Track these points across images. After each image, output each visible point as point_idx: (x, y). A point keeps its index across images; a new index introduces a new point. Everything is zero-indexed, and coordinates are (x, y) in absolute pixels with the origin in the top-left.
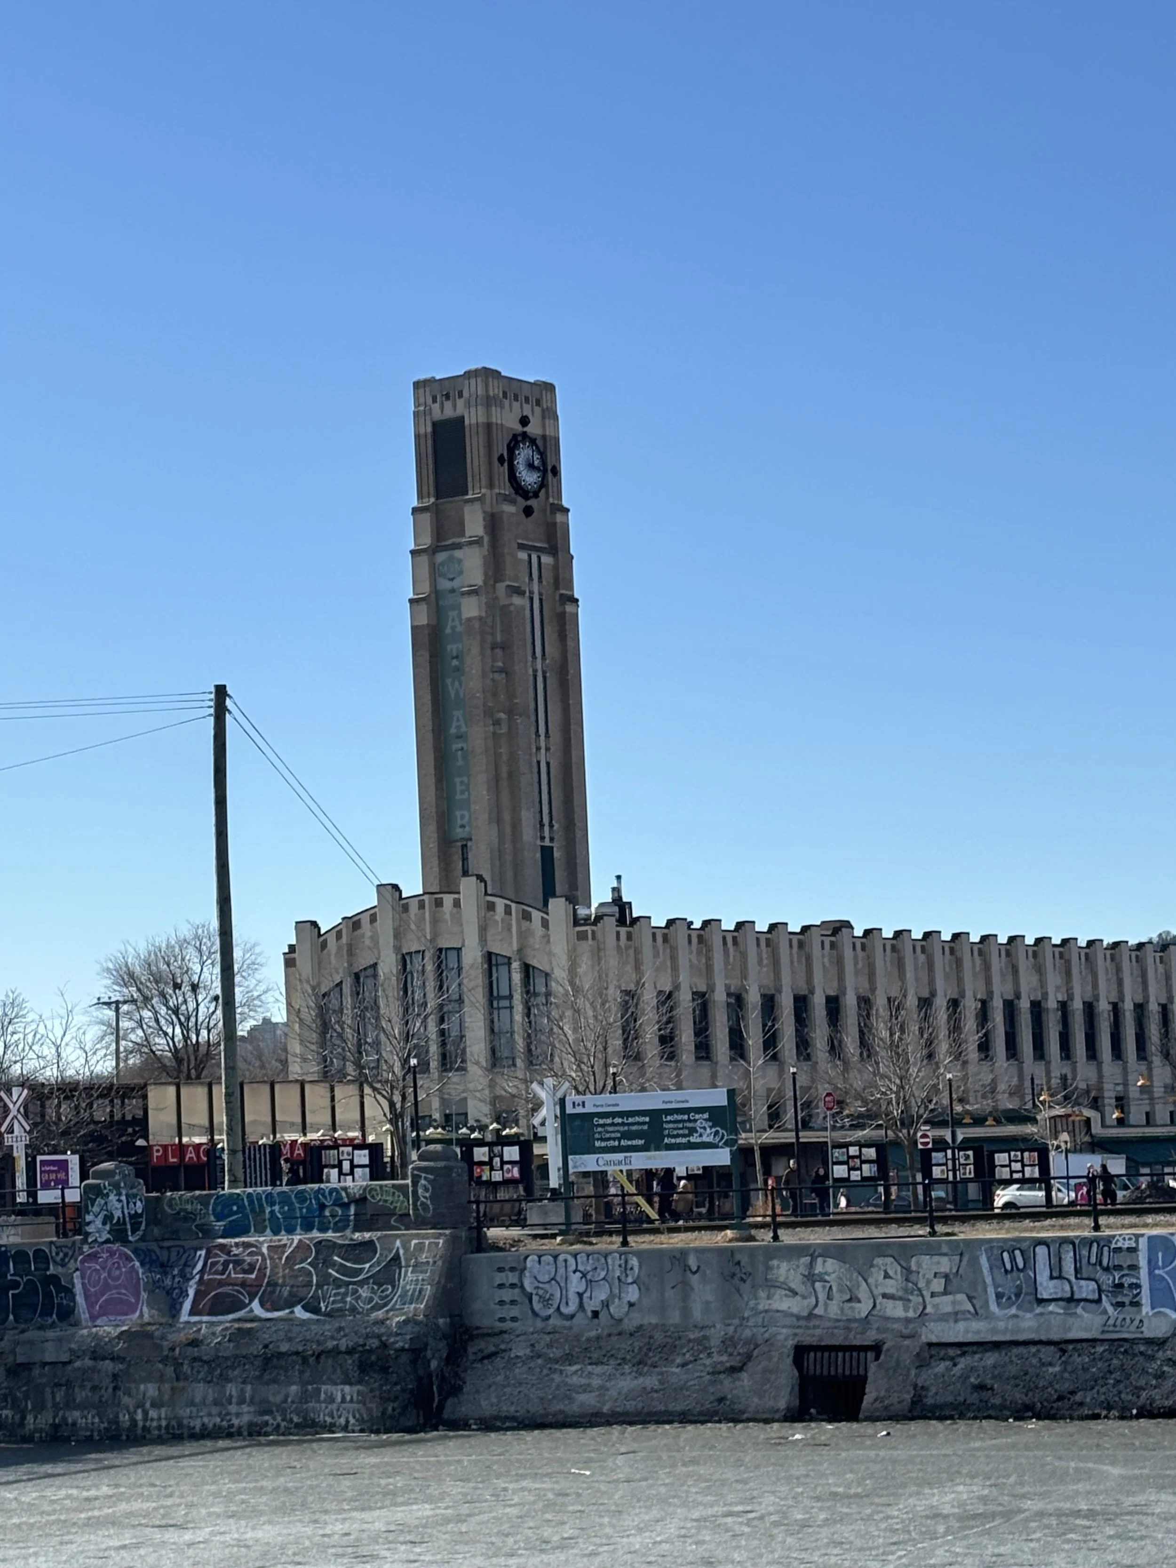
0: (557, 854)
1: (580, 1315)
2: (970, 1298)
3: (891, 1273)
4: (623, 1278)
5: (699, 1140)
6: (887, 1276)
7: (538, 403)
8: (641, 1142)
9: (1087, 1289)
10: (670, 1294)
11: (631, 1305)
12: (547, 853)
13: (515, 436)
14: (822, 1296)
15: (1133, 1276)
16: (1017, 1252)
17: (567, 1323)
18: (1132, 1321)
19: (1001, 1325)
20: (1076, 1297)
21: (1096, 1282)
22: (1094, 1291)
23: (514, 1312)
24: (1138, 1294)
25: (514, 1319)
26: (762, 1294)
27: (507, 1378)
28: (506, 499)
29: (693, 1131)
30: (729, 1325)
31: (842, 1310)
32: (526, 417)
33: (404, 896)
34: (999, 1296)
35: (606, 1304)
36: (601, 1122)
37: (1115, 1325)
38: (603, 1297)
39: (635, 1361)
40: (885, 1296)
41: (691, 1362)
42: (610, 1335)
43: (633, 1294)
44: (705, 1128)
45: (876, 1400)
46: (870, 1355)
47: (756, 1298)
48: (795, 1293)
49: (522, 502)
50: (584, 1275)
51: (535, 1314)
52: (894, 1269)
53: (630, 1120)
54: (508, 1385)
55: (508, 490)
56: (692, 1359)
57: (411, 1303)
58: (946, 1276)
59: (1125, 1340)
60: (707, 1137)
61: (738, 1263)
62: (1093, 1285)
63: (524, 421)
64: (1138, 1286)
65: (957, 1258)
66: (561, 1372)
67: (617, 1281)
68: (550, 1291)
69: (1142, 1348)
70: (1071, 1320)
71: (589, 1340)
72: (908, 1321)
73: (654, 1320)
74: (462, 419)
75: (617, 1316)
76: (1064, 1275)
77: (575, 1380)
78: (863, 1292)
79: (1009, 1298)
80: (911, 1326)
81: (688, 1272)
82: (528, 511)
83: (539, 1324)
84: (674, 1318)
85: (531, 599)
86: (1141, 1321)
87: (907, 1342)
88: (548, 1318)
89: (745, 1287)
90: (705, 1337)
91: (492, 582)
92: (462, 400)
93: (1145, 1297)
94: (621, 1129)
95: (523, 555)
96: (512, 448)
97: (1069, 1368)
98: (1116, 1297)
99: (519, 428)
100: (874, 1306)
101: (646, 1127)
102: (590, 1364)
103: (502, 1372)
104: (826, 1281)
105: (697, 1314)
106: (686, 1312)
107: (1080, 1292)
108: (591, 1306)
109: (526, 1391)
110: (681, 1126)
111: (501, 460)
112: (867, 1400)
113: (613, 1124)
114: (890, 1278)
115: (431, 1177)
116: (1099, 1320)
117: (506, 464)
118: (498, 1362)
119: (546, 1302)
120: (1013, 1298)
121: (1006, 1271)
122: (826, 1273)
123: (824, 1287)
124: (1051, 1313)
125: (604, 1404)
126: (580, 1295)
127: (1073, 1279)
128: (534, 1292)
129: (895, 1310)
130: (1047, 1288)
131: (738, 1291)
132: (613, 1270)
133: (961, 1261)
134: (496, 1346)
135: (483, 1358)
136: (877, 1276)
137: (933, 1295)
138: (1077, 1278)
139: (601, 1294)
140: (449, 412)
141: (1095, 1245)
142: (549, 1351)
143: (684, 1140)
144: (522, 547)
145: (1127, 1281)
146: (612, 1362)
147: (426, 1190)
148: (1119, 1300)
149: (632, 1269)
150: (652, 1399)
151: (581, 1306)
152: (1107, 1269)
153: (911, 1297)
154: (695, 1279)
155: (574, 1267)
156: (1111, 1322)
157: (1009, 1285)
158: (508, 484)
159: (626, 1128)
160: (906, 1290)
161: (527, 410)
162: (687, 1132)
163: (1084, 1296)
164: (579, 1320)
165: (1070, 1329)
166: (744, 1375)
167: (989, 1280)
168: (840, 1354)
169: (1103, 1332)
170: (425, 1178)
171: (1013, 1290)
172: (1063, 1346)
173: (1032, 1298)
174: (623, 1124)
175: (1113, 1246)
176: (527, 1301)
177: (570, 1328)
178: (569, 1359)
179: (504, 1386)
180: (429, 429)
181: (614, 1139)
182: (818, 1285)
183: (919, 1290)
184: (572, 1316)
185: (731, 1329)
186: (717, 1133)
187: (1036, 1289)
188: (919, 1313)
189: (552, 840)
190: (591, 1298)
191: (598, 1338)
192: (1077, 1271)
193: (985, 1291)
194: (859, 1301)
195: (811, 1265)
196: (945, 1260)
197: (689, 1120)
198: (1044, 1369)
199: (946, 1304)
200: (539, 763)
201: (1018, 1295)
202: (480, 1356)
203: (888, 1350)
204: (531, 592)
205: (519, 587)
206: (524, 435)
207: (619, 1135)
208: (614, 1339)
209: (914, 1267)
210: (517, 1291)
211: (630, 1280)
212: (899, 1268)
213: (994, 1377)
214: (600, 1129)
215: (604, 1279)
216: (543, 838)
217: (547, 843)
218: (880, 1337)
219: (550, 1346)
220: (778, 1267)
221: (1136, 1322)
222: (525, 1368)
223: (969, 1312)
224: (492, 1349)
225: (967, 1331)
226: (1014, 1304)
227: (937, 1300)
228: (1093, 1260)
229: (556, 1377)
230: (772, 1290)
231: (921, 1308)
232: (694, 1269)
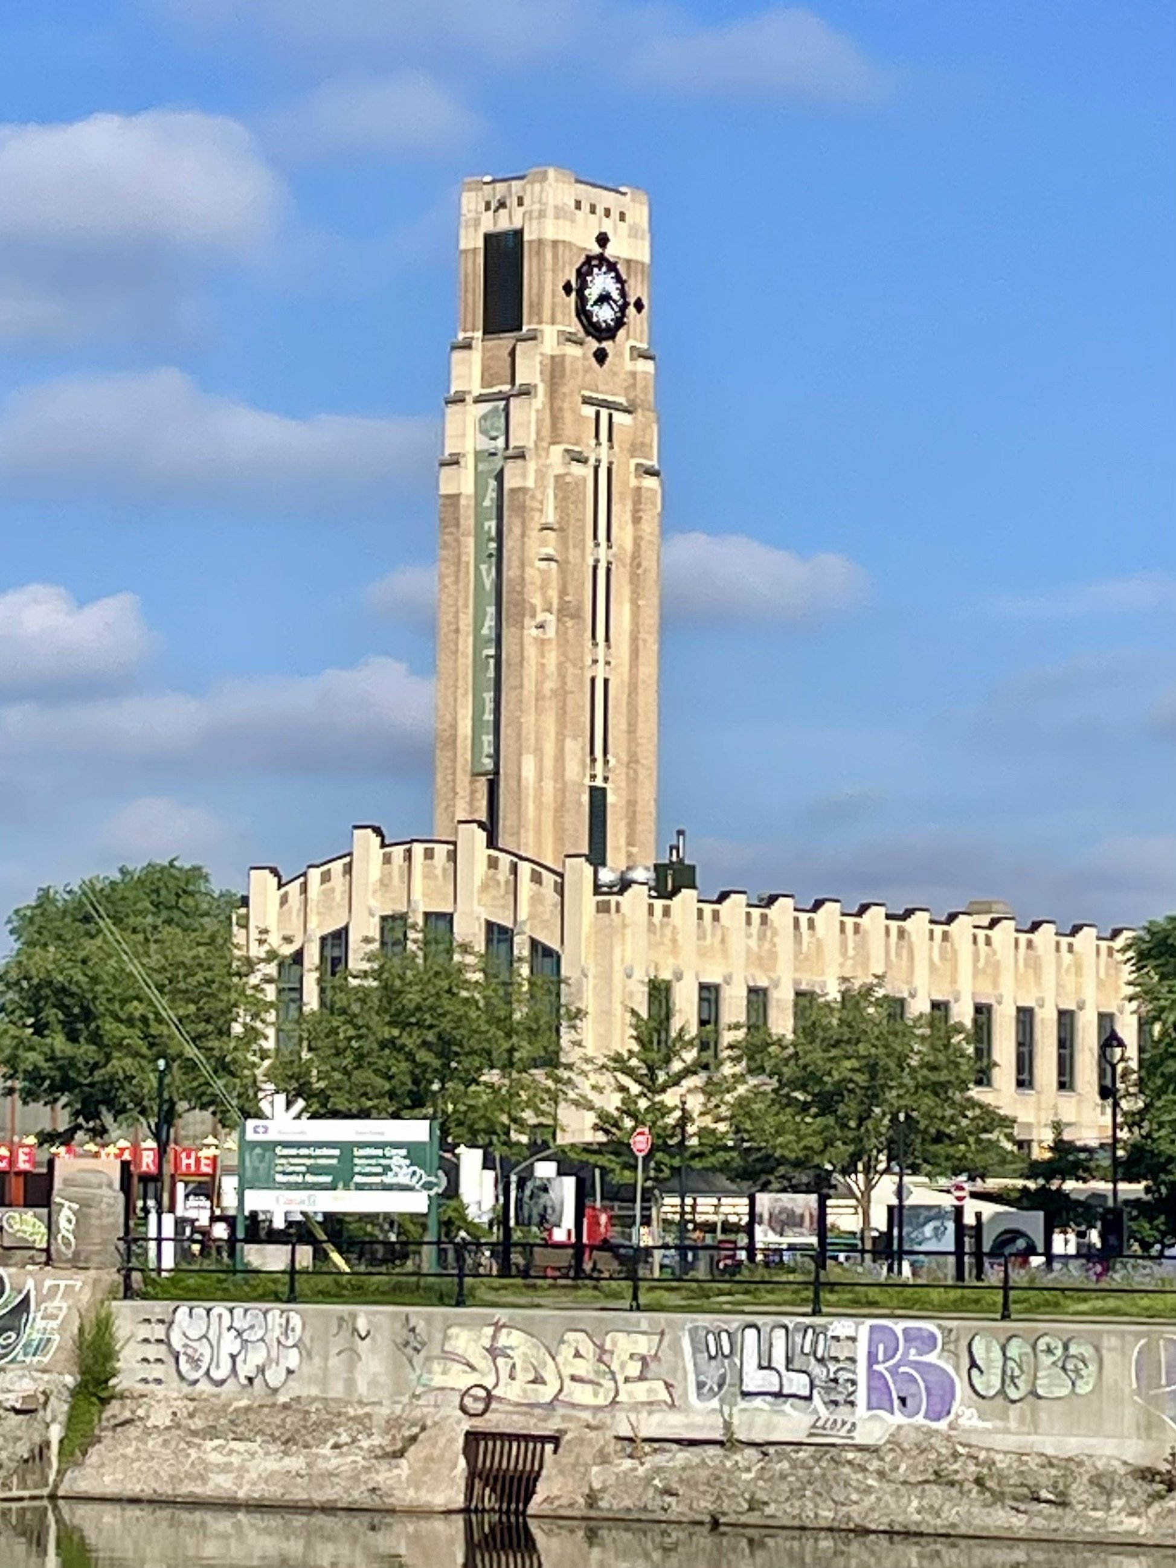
0: (611, 798)
1: (231, 1381)
2: (668, 1386)
3: (582, 1352)
4: (282, 1339)
5: (394, 1180)
6: (577, 1355)
7: (622, 217)
8: (328, 1179)
9: (797, 1383)
10: (334, 1362)
11: (290, 1372)
12: (598, 796)
13: (589, 259)
14: (504, 1374)
15: (849, 1371)
16: (724, 1336)
17: (217, 1390)
18: (844, 1423)
19: (698, 1419)
20: (785, 1391)
21: (809, 1375)
22: (804, 1386)
23: (158, 1371)
24: (853, 1392)
25: (159, 1381)
26: (437, 1367)
27: (138, 1450)
28: (571, 339)
29: (387, 1169)
30: (398, 1402)
31: (525, 1391)
32: (605, 234)
33: (387, 842)
34: (700, 1385)
35: (261, 1370)
36: (286, 1152)
37: (824, 1428)
38: (260, 1362)
39: (283, 1439)
40: (573, 1378)
41: (346, 1444)
42: (261, 1406)
43: (292, 1359)
44: (400, 1167)
45: (545, 1500)
46: (549, 1447)
47: (430, 1372)
48: (473, 1368)
49: (593, 345)
50: (239, 1334)
51: (182, 1377)
52: (587, 1348)
53: (318, 1152)
54: (138, 1460)
55: (575, 327)
56: (349, 1440)
57: (34, 1355)
58: (643, 1359)
59: (833, 1445)
60: (404, 1179)
61: (413, 1330)
62: (804, 1379)
63: (603, 240)
64: (854, 1383)
65: (657, 1338)
66: (199, 1446)
67: (275, 1344)
68: (200, 1351)
69: (850, 1456)
70: (776, 1418)
71: (236, 1410)
72: (597, 1409)
73: (314, 1391)
74: (519, 233)
75: (273, 1384)
76: (774, 1365)
77: (215, 1458)
78: (549, 1374)
79: (711, 1389)
80: (600, 1415)
81: (357, 1338)
82: (601, 356)
83: (186, 1389)
84: (337, 1390)
85: (596, 469)
86: (854, 1425)
87: (592, 1434)
88: (195, 1382)
89: (418, 1359)
90: (368, 1415)
91: (545, 444)
92: (521, 209)
93: (861, 1397)
94: (308, 1162)
95: (589, 411)
96: (583, 274)
97: (767, 1475)
98: (828, 1394)
99: (596, 250)
100: (561, 1390)
101: (334, 1161)
102: (234, 1439)
103: (134, 1443)
104: (509, 1356)
105: (362, 1388)
106: (350, 1383)
107: (791, 1385)
108: (245, 1370)
109: (156, 1467)
110: (373, 1162)
111: (568, 288)
112: (537, 1499)
113: (298, 1156)
114: (581, 1356)
115: (76, 1206)
116: (808, 1420)
117: (573, 294)
118: (133, 1431)
119: (195, 1362)
120: (716, 1389)
121: (711, 1358)
122: (510, 1348)
123: (506, 1364)
124: (757, 1409)
125: (240, 1487)
126: (233, 1357)
127: (782, 1369)
128: (182, 1350)
129: (582, 1394)
130: (754, 1379)
131: (411, 1362)
132: (273, 1330)
133: (661, 1341)
134: (133, 1412)
135: (117, 1425)
136: (566, 1352)
137: (627, 1380)
138: (788, 1370)
139: (256, 1357)
140: (504, 223)
141: (810, 1331)
142: (190, 1422)
143: (377, 1179)
144: (587, 401)
145: (843, 1376)
146: (259, 1439)
147: (69, 1221)
148: (833, 1398)
149: (293, 1330)
150: (296, 1486)
151: (234, 1370)
152: (821, 1361)
153: (602, 1381)
154: (362, 1346)
155: (228, 1324)
156: (820, 1424)
157: (712, 1372)
158: (575, 320)
159: (312, 1161)
160: (597, 1372)
161: (607, 226)
162: (379, 1170)
163: (793, 1391)
164: (230, 1386)
165: (775, 1428)
166: (403, 1462)
167: (690, 1367)
168: (515, 1445)
169: (811, 1435)
170: (70, 1208)
171: (716, 1379)
172: (764, 1449)
173: (736, 1390)
174: (309, 1157)
175: (830, 1334)
176: (173, 1360)
177: (217, 1396)
178: (212, 1432)
179: (133, 1461)
180: (481, 244)
181: (298, 1173)
182: (500, 1361)
183: (613, 1373)
184: (223, 1382)
185: (398, 1409)
186: (414, 1173)
187: (741, 1380)
188: (610, 1399)
189: (606, 779)
190: (245, 1361)
191: (248, 1409)
192: (789, 1360)
193: (685, 1378)
194: (544, 1383)
195: (494, 1338)
196: (642, 1339)
197: (384, 1157)
198: (737, 1473)
199: (640, 1391)
200: (593, 680)
201: (720, 1386)
202: (113, 1422)
203: (569, 1442)
204: (598, 461)
205: (581, 453)
206: (601, 258)
207: (303, 1169)
208: (266, 1410)
209: (608, 1346)
210: (163, 1347)
211: (290, 1343)
212: (591, 1346)
213: (681, 1480)
214: (283, 1161)
215: (262, 1339)
216: (593, 777)
217: (599, 783)
218: (563, 1426)
219: (191, 1416)
220: (457, 1337)
221: (848, 1426)
222: (160, 1440)
223: (665, 1402)
224: (127, 1415)
225: (659, 1425)
226: (715, 1395)
227: (629, 1386)
228: (807, 1350)
229: (193, 1453)
230: (449, 1364)
231: (612, 1394)
232: (363, 1334)
